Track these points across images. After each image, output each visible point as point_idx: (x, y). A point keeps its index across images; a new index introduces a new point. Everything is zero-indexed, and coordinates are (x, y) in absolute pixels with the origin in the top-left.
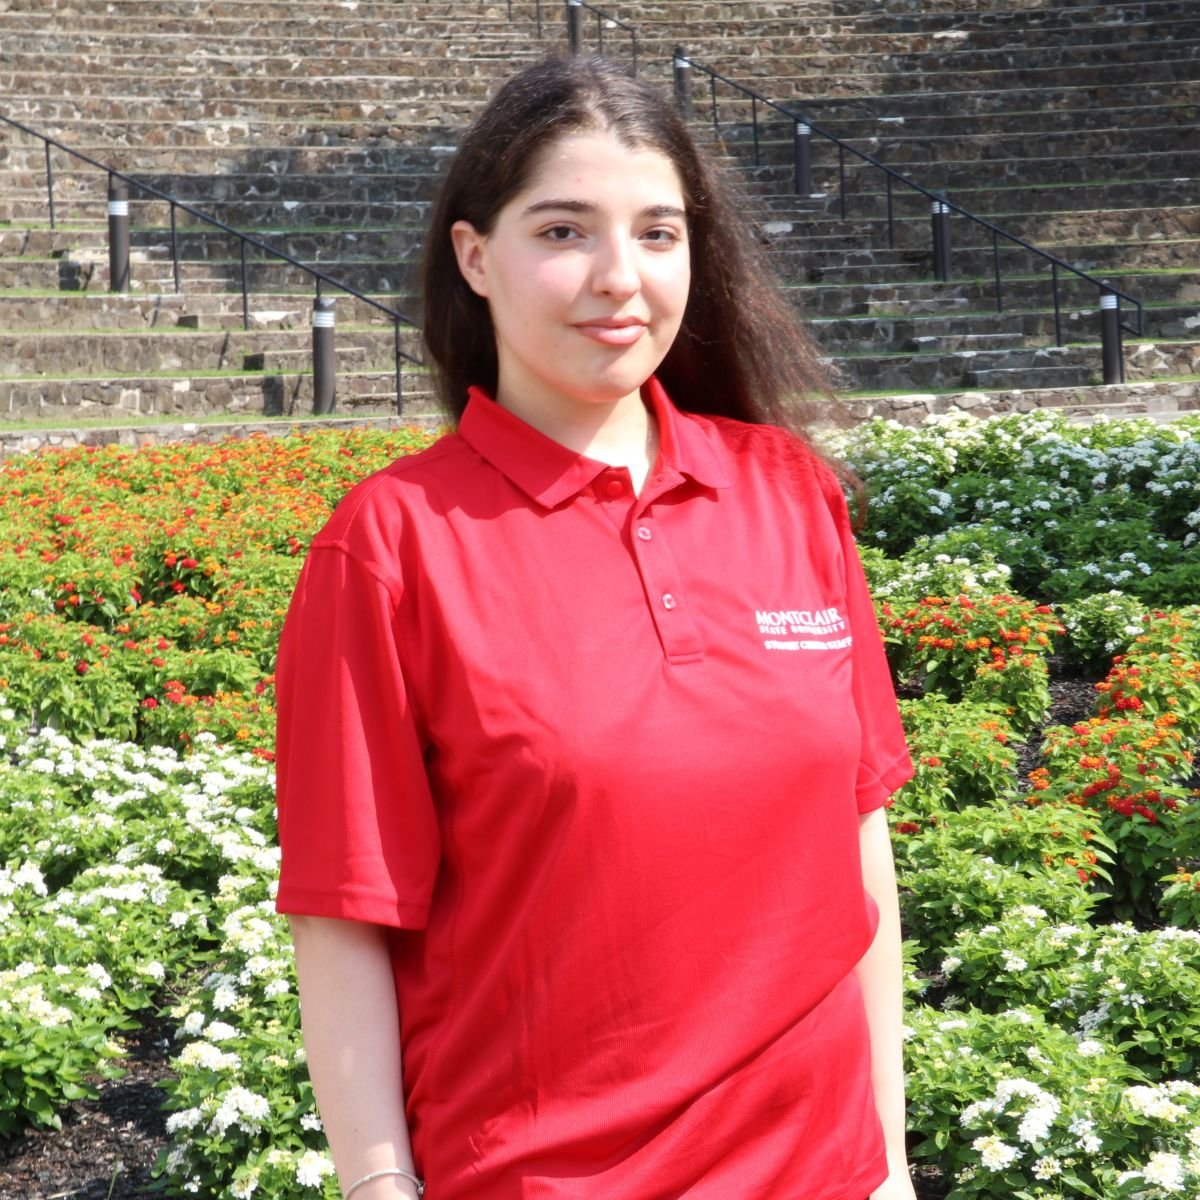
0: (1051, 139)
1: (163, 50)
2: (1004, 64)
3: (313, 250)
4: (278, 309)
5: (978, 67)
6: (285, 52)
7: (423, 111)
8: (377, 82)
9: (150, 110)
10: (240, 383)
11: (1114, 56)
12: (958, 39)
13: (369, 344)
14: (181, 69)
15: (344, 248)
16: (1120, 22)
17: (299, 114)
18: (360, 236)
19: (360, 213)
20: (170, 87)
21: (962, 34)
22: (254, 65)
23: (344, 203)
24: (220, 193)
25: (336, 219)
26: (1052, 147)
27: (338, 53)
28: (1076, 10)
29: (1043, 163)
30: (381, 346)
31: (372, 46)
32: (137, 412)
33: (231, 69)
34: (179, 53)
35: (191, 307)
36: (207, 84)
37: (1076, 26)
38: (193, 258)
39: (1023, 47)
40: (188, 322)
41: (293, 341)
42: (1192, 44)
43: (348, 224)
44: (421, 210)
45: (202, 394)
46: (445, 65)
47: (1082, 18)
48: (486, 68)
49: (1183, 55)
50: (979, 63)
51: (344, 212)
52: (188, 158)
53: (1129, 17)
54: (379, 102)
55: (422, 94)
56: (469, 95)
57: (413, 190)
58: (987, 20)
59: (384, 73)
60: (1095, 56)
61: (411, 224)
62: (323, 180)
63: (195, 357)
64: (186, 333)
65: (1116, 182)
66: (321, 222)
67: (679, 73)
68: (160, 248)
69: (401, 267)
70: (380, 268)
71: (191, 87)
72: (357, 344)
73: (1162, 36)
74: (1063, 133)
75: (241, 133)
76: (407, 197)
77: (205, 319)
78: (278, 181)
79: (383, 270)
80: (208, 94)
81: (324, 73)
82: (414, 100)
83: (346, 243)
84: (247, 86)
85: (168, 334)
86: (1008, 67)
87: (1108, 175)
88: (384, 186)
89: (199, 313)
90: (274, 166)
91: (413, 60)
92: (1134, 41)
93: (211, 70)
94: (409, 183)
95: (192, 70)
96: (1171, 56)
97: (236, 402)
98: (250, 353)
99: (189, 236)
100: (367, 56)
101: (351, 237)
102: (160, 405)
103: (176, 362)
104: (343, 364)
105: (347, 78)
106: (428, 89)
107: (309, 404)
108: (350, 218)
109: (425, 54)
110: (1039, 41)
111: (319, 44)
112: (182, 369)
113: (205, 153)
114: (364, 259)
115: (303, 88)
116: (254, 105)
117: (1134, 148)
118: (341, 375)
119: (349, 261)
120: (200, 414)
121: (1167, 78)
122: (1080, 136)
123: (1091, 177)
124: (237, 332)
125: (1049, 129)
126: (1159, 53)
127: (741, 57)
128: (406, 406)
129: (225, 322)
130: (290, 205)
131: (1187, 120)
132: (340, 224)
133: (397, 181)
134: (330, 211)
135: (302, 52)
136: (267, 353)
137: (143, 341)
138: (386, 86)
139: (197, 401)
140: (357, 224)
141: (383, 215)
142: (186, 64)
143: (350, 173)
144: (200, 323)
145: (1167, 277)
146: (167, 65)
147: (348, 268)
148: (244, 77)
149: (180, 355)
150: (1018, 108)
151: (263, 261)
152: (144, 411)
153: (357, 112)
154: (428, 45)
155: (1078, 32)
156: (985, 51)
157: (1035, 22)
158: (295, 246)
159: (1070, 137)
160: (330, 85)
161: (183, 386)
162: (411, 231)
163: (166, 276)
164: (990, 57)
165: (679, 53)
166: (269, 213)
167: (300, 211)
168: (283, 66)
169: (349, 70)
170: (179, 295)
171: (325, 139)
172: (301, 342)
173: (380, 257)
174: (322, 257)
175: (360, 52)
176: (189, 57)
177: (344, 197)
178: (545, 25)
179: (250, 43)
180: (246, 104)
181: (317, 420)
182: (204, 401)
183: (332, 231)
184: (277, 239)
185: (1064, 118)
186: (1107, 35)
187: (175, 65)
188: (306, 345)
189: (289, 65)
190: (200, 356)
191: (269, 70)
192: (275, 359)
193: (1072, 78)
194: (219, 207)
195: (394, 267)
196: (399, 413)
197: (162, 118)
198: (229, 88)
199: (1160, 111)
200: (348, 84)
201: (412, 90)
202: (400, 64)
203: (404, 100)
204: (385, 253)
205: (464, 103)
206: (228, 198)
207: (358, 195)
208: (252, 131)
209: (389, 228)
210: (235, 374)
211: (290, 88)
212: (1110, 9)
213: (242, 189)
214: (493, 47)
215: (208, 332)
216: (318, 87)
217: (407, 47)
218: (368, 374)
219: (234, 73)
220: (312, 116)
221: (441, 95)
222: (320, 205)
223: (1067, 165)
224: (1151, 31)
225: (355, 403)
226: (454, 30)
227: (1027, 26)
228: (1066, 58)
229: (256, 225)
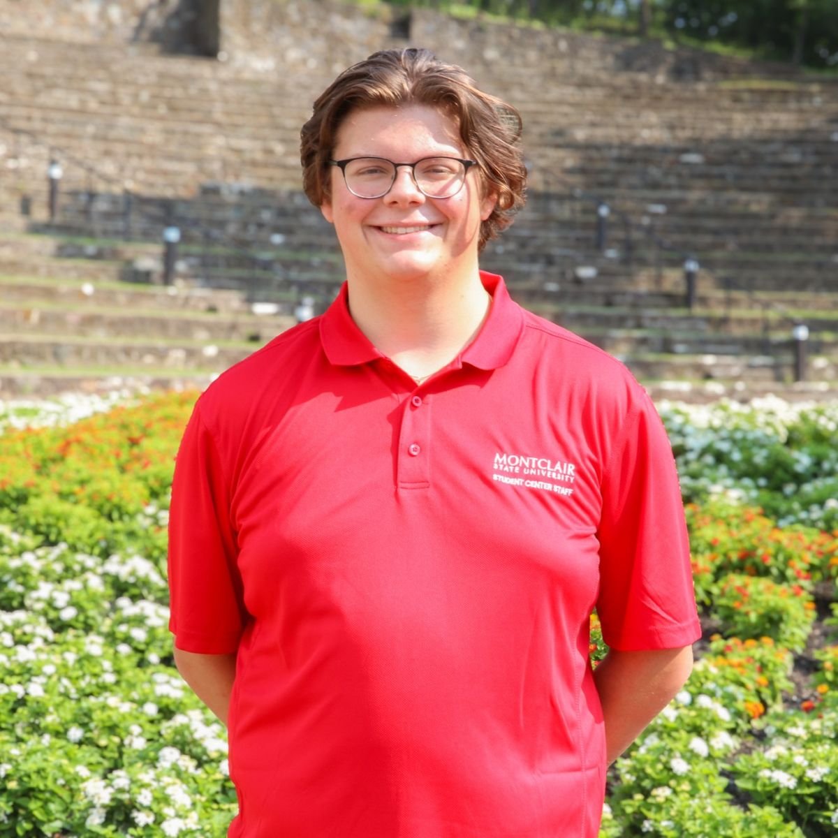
0: (756, 227)
1: (196, 137)
5: (710, 180)
9: (188, 175)
12: (697, 162)
16: (797, 158)
17: (282, 182)
18: (321, 261)
19: (321, 247)
20: (200, 161)
21: (700, 160)
23: (310, 239)
25: (305, 250)
34: (206, 141)
39: (736, 170)
40: (212, 309)
43: (314, 253)
51: (311, 245)
53: (803, 154)
58: (714, 152)
62: (298, 224)
64: (211, 318)
66: (296, 251)
70: (334, 282)
71: (213, 162)
74: (764, 224)
78: (269, 224)
80: (225, 167)
84: (249, 163)
85: (199, 317)
90: (266, 213)
92: (806, 170)
93: (226, 152)
95: (215, 152)
98: (253, 332)
101: (316, 261)
102: (196, 362)
108: (314, 249)
113: (223, 203)
114: (324, 276)
115: (284, 166)
116: (254, 175)
119: (315, 276)
121: (826, 195)
124: (244, 319)
125: (754, 221)
126: (821, 178)
130: (277, 239)
132: (308, 253)
134: (301, 244)
136: (263, 332)
137: (183, 321)
140: (320, 255)
143: (314, 221)
144: (220, 311)
146: (199, 147)
147: (314, 281)
148: (247, 157)
149: (208, 330)
157: (744, 155)
159: (768, 227)
161: (211, 351)
164: (717, 174)
167: (283, 243)
171: (299, 199)
173: (334, 275)
177: (310, 236)
183: (302, 257)
187: (204, 148)
189: (275, 151)
191: (263, 154)
197: (196, 180)
204: (336, 272)
206: (238, 233)
207: (320, 235)
211: (276, 166)
212: (791, 148)
215: (224, 317)
220: (290, 184)
222: (295, 240)
224: (816, 165)
227: (738, 157)
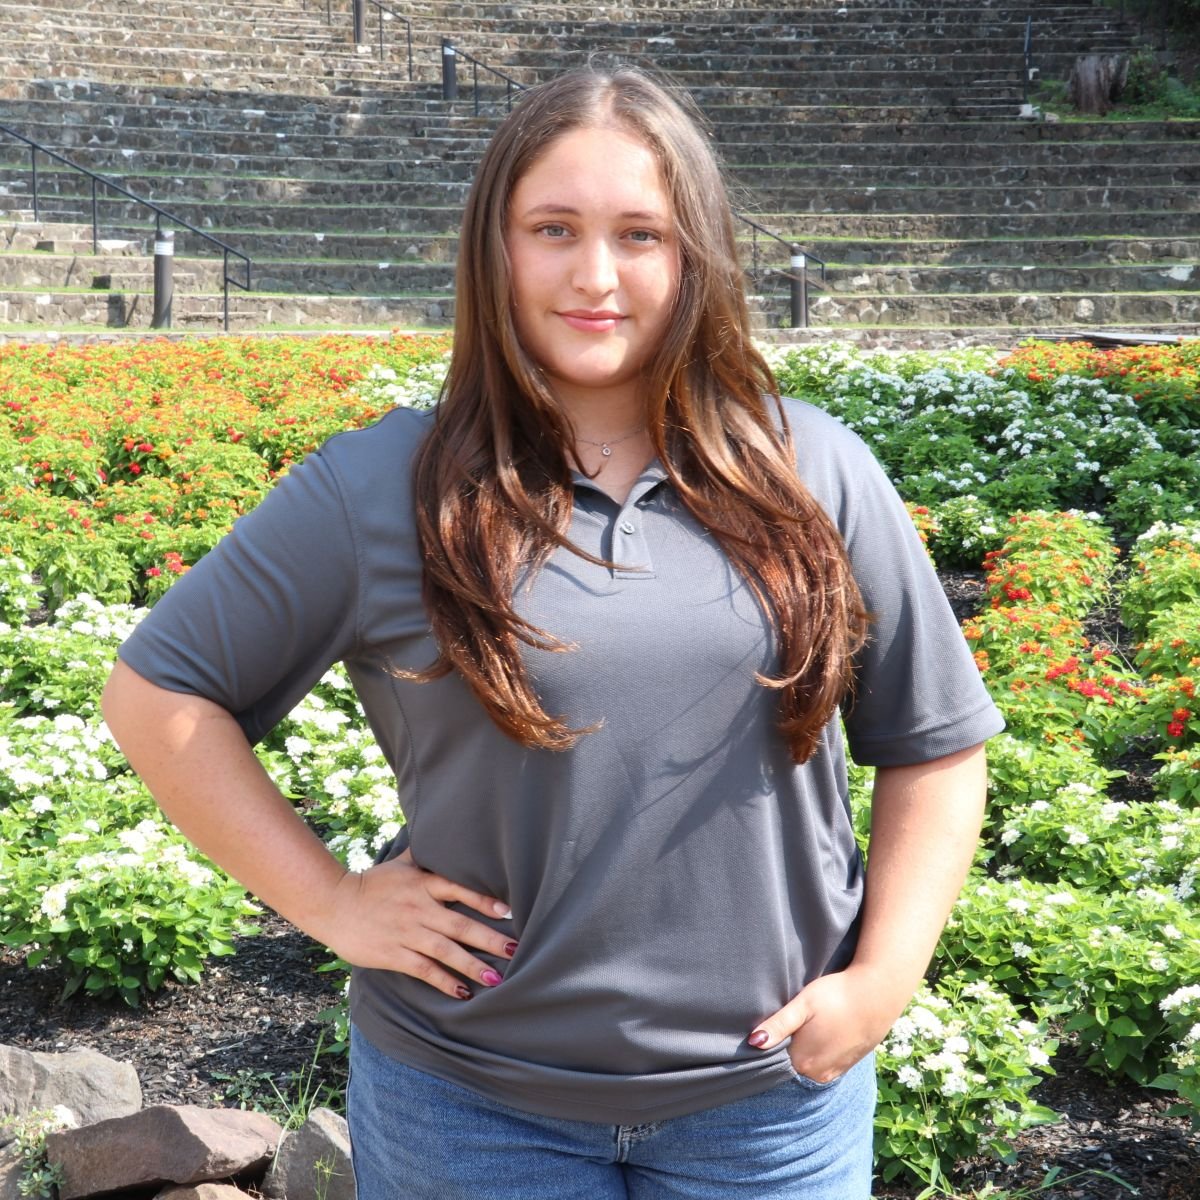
0: (743, 128)
1: (15, 18)
2: (704, 67)
3: (147, 191)
4: (121, 238)
5: (683, 68)
6: (118, 26)
7: (234, 80)
8: (196, 54)
9: (6, 68)
10: (92, 299)
11: (790, 65)
12: (667, 44)
13: (197, 271)
14: (30, 35)
15: (173, 190)
16: (793, 38)
17: (130, 77)
18: (186, 181)
19: (186, 162)
20: (22, 50)
21: (671, 41)
22: (92, 35)
23: (172, 153)
24: (67, 140)
25: (166, 166)
26: (744, 135)
27: (162, 29)
28: (758, 27)
29: (737, 148)
30: (208, 273)
31: (190, 25)
32: (6, 320)
33: (73, 38)
34: (29, 22)
35: (48, 235)
36: (54, 48)
37: (758, 39)
38: (48, 192)
39: (717, 54)
40: (45, 246)
41: (135, 266)
42: (850, 59)
43: (175, 170)
44: (237, 162)
45: (60, 308)
46: (252, 43)
47: (763, 33)
48: (285, 47)
49: (843, 68)
50: (684, 64)
51: (172, 160)
52: (39, 110)
53: (800, 34)
54: (199, 71)
55: (233, 66)
56: (272, 69)
57: (229, 145)
58: (689, 30)
59: (200, 47)
60: (775, 64)
61: (227, 173)
62: (154, 133)
63: (52, 276)
64: (44, 255)
65: (794, 165)
66: (152, 168)
67: (446, 59)
68: (19, 183)
69: (221, 208)
70: (204, 208)
71: (40, 50)
72: (189, 271)
73: (826, 51)
74: (753, 124)
75: (83, 90)
76: (223, 150)
77: (60, 244)
78: (116, 132)
79: (208, 210)
80: (55, 58)
81: (151, 45)
82: (226, 70)
83: (174, 186)
84: (87, 52)
85: (30, 256)
86: (706, 68)
87: (788, 160)
88: (204, 141)
89: (55, 239)
90: (112, 119)
91: (226, 38)
92: (805, 54)
93: (56, 38)
94: (225, 139)
95: (41, 37)
96: (834, 68)
97: (88, 315)
98: (99, 274)
99: (43, 175)
100: (186, 32)
101: (179, 181)
102: (25, 315)
103: (37, 280)
104: (177, 286)
105: (171, 50)
106: (238, 62)
107: (149, 319)
108: (177, 166)
109: (234, 33)
110: (731, 50)
111: (147, 21)
112: (42, 285)
113: (55, 106)
114: (190, 200)
115: (134, 56)
116: (94, 68)
117: (808, 139)
118: (176, 295)
119: (178, 200)
120: (58, 324)
121: (830, 85)
122: (767, 127)
123: (775, 160)
124: (89, 257)
125: (740, 120)
126: (824, 64)
127: (494, 50)
128: (230, 324)
129: (77, 248)
130: (127, 152)
131: (848, 119)
132: (169, 170)
133: (216, 137)
134: (160, 159)
135: (133, 26)
136: (113, 275)
137: (9, 261)
138: (203, 58)
139: (55, 313)
140: (183, 172)
141: (204, 165)
142: (35, 31)
143: (175, 128)
144: (56, 248)
145: (839, 244)
146: (19, 31)
147: (178, 207)
148: (84, 44)
149: (40, 273)
150: (716, 103)
151: (106, 198)
152: (11, 320)
153: (180, 78)
154: (237, 26)
155: (762, 45)
156: (689, 55)
157: (727, 34)
158: (132, 187)
159: (758, 128)
160: (157, 55)
161: (44, 300)
162: (228, 178)
163: (26, 207)
164: (693, 60)
165: (445, 43)
166: (110, 158)
167: (135, 158)
168: (117, 37)
169: (172, 43)
170: (38, 223)
171: (154, 100)
172: (142, 267)
173: (203, 199)
174: (154, 197)
175: (180, 29)
176: (38, 26)
177: (172, 148)
178: (332, 13)
179: (89, 17)
180: (87, 67)
181: (157, 332)
182: (62, 313)
183: (163, 175)
184: (117, 180)
185: (753, 112)
186: (783, 48)
187: (26, 32)
188: (146, 269)
189: (122, 37)
190: (57, 276)
191: (105, 40)
192: (120, 280)
193: (757, 80)
194: (68, 151)
195: (216, 208)
196: (226, 329)
197: (16, 75)
198: (72, 53)
199: (827, 111)
200: (172, 55)
201: (225, 62)
202: (215, 40)
203: (218, 70)
204: (207, 196)
205: (270, 75)
206: (74, 144)
207: (183, 147)
208: (92, 89)
209: (209, 175)
210: (88, 293)
211: (123, 55)
212: (785, 27)
213: (86, 138)
214: (292, 30)
215: (62, 254)
216: (147, 56)
217: (219, 27)
218: (199, 295)
219: (75, 41)
220: (142, 80)
221: (249, 68)
222: (152, 153)
223: (756, 150)
224: (818, 46)
225: (188, 319)
226: (258, 15)
227: (720, 37)
228: (752, 64)
229: (99, 168)
